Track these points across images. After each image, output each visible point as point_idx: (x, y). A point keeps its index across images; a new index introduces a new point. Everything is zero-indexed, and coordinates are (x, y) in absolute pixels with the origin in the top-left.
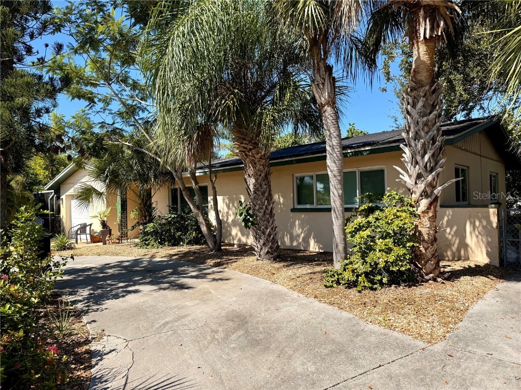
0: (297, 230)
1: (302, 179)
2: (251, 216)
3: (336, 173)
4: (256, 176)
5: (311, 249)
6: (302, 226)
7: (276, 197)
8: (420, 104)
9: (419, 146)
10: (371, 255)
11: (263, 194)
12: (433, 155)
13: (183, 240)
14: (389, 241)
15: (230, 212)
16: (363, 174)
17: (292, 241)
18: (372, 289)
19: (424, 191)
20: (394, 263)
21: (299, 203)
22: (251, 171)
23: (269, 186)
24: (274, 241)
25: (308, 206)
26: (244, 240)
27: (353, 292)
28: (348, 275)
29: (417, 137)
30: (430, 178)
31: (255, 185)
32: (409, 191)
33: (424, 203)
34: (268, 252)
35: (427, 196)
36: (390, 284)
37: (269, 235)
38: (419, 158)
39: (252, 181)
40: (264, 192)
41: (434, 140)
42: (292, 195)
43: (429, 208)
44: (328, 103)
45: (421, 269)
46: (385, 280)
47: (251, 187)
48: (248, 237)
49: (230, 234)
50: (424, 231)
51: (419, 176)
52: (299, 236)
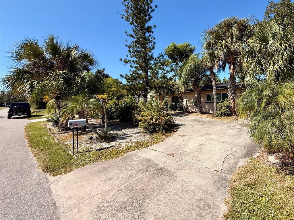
0: (207, 107)
1: (208, 95)
2: (196, 103)
3: (215, 94)
4: (197, 94)
5: (210, 112)
6: (208, 107)
7: (201, 99)
8: (231, 81)
9: (231, 89)
10: (221, 110)
11: (199, 98)
12: (234, 91)
13: (177, 110)
14: (225, 108)
15: (189, 103)
16: (223, 94)
17: (205, 110)
18: (221, 117)
19: (232, 98)
20: (226, 112)
21: (207, 101)
22: (196, 93)
23: (200, 96)
24: (201, 109)
25: (210, 102)
26: (192, 110)
27: (218, 117)
28: (217, 114)
29: (231, 87)
30: (233, 96)
31: (197, 96)
32: (230, 98)
33: (232, 100)
34: (200, 112)
35: (233, 99)
36: (225, 116)
37: (200, 108)
38: (231, 91)
39: (196, 95)
40: (199, 97)
41: (234, 88)
42: (206, 98)
43: (233, 101)
44: (213, 80)
45: (232, 113)
46: (224, 115)
47: (196, 96)
48: (193, 110)
49: (189, 109)
50: (232, 106)
51: (231, 95)
52: (207, 109)
